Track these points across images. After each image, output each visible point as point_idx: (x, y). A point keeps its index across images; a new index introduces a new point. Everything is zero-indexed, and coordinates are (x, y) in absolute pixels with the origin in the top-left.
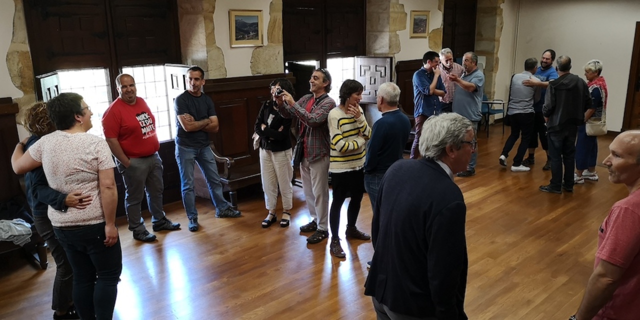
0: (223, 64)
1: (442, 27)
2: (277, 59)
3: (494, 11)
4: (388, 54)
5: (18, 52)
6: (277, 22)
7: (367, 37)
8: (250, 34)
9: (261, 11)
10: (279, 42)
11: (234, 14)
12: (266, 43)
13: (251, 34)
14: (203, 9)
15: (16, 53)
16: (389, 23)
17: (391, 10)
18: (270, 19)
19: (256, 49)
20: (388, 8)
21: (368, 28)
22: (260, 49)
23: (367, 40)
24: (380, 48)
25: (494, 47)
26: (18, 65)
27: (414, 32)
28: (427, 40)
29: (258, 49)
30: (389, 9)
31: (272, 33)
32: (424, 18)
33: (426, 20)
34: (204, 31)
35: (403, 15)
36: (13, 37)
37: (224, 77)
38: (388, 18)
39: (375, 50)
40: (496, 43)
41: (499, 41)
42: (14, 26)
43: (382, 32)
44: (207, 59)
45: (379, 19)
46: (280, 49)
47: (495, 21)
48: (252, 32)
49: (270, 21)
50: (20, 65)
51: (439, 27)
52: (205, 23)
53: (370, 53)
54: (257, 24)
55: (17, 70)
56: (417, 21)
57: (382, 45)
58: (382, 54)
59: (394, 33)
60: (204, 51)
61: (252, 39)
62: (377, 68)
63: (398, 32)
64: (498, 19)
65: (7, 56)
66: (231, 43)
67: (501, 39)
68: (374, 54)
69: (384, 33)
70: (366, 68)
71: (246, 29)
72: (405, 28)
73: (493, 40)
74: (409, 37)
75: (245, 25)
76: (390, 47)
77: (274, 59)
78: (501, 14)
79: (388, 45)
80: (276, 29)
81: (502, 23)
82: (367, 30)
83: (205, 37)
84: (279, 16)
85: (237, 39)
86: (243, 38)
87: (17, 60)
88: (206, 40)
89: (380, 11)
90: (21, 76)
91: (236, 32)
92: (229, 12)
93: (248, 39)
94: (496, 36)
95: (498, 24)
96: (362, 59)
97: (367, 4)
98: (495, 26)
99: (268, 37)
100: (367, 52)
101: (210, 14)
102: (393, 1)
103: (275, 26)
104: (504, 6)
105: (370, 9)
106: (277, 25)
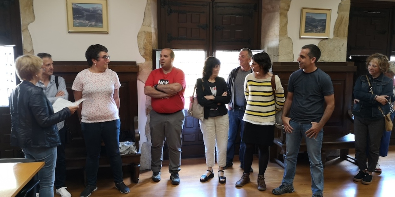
0: (292, 51)
2: (340, 50)
5: (145, 32)
6: (344, 20)
9: (330, 10)
10: (344, 36)
11: (305, 11)
12: (331, 36)
13: (319, 28)
14: (279, 7)
15: (144, 33)
18: (338, 17)
19: (322, 40)
22: (326, 41)
26: (144, 41)
31: (338, 28)
34: (278, 24)
36: (143, 22)
37: (292, 61)
42: (145, 15)
44: (279, 46)
46: (344, 42)
48: (320, 27)
49: (337, 19)
50: (145, 41)
52: (280, 17)
54: (325, 21)
55: (143, 44)
60: (277, 40)
61: (319, 32)
65: (138, 34)
66: (300, 34)
71: (314, 24)
75: (314, 20)
77: (338, 49)
80: (343, 26)
83: (279, 29)
84: (347, 14)
85: (306, 32)
86: (311, 31)
87: (144, 37)
88: (279, 31)
90: (145, 49)
91: (306, 26)
92: (301, 10)
93: (315, 32)
99: (334, 32)
101: (285, 11)
103: (341, 23)
106: (344, 22)
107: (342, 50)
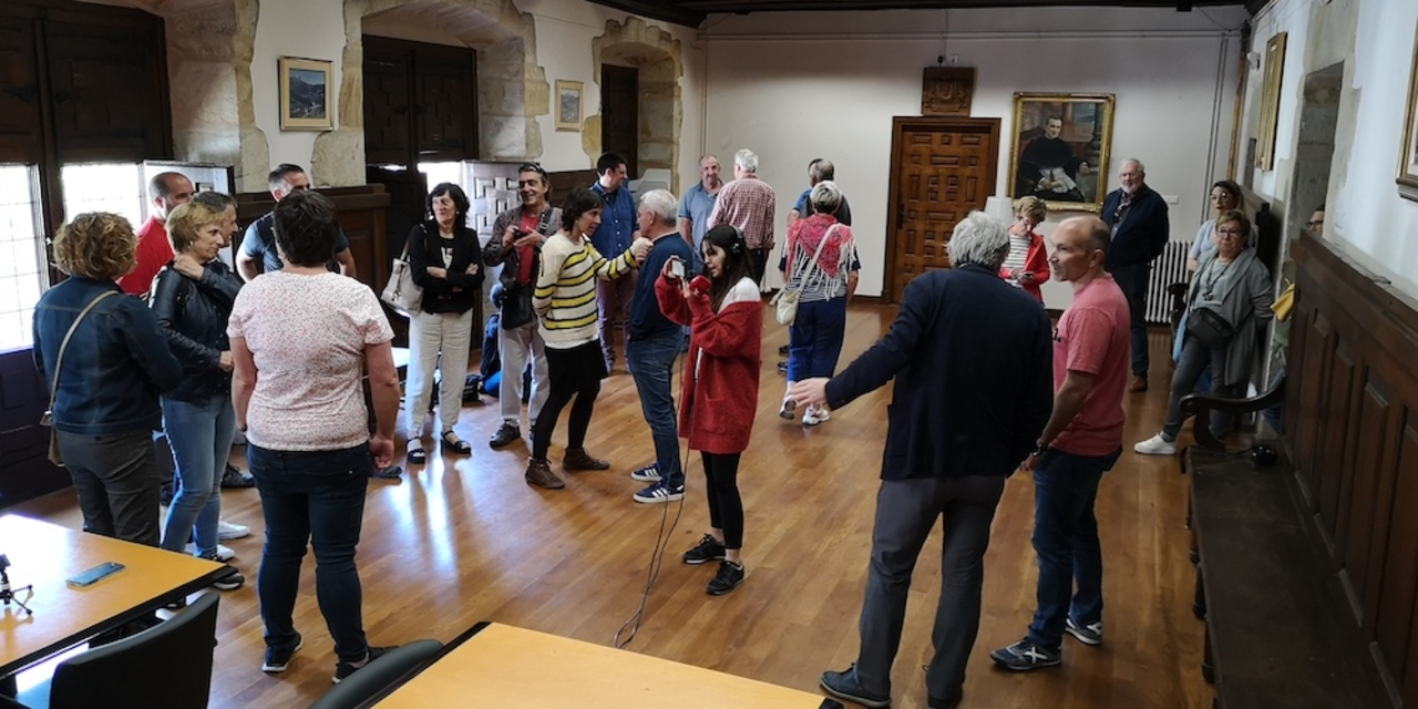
0: (268, 163)
1: (600, 113)
2: (354, 159)
3: (668, 90)
4: (525, 157)
6: (354, 86)
7: (480, 125)
8: (311, 105)
9: (329, 62)
10: (358, 126)
11: (287, 64)
12: (336, 125)
13: (315, 106)
14: (233, 52)
16: (522, 100)
17: (527, 76)
18: (343, 80)
19: (320, 135)
20: (519, 72)
21: (482, 108)
22: (328, 135)
23: (480, 131)
24: (508, 146)
25: (672, 155)
27: (563, 120)
28: (578, 136)
29: (323, 137)
30: (523, 74)
31: (346, 105)
32: (575, 94)
33: (578, 99)
34: (234, 96)
35: (545, 87)
38: (522, 91)
39: (498, 150)
40: (675, 147)
41: (678, 144)
43: (509, 116)
44: (240, 152)
45: (504, 94)
46: (359, 138)
47: (671, 107)
48: (316, 103)
49: (343, 85)
51: (596, 113)
52: (235, 79)
53: (489, 155)
54: (323, 87)
56: (566, 100)
57: (511, 140)
58: (513, 157)
59: (532, 120)
60: (232, 136)
61: (315, 116)
62: (510, 182)
63: (538, 118)
64: (676, 103)
66: (281, 120)
67: (681, 140)
68: (496, 157)
69: (513, 119)
70: (486, 183)
71: (304, 96)
72: (547, 111)
73: (670, 141)
74: (554, 128)
75: (305, 87)
76: (527, 145)
77: (350, 156)
78: (679, 96)
79: (524, 142)
80: (353, 99)
81: (681, 113)
82: (480, 111)
83: (237, 109)
84: (357, 73)
85: (290, 114)
86: (302, 112)
88: (238, 113)
89: (506, 77)
91: (291, 102)
92: (279, 62)
93: (309, 117)
94: (675, 135)
95: (675, 113)
96: (478, 165)
97: (478, 62)
98: (672, 117)
99: (340, 115)
100: (481, 153)
101: (246, 63)
102: (529, 59)
103: (350, 95)
104: (683, 82)
105: (484, 72)
106: (354, 92)
107: (357, 158)
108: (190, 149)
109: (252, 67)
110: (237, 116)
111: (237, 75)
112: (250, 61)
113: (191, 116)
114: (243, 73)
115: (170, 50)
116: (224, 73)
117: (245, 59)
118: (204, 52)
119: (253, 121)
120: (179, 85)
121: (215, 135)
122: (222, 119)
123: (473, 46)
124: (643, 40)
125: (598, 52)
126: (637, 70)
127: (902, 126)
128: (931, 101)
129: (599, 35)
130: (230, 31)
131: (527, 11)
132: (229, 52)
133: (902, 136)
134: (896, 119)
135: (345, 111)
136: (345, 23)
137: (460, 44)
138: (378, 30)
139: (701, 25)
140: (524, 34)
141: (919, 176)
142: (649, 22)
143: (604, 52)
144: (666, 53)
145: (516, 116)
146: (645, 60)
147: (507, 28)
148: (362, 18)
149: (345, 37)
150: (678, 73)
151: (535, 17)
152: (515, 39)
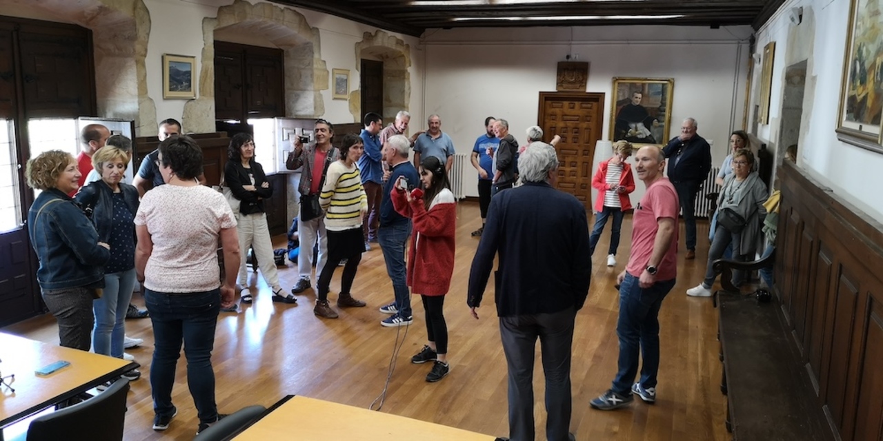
1: (360, 89)
2: (208, 116)
3: (402, 75)
4: (314, 116)
6: (209, 72)
7: (286, 95)
8: (182, 83)
9: (193, 57)
10: (211, 97)
11: (168, 59)
12: (198, 95)
13: (185, 84)
14: (134, 51)
16: (312, 81)
17: (315, 66)
18: (202, 68)
19: (188, 102)
20: (311, 64)
21: (287, 85)
22: (192, 102)
23: (286, 99)
24: (303, 109)
27: (337, 93)
28: (346, 103)
29: (190, 103)
30: (313, 65)
31: (204, 83)
32: (345, 77)
33: (346, 80)
34: (135, 78)
35: (326, 73)
38: (312, 75)
39: (297, 111)
43: (304, 90)
44: (139, 112)
45: (301, 76)
46: (211, 104)
47: (404, 85)
48: (186, 82)
49: (202, 71)
51: (357, 89)
52: (137, 68)
53: (291, 114)
54: (189, 73)
56: (339, 81)
57: (305, 105)
58: (306, 116)
59: (318, 93)
60: (134, 102)
61: (185, 90)
62: (304, 131)
63: (322, 92)
64: (406, 83)
66: (164, 93)
67: (409, 106)
68: (296, 115)
69: (307, 92)
70: (290, 131)
71: (178, 78)
72: (327, 88)
73: (402, 105)
74: (331, 98)
75: (178, 72)
76: (315, 108)
77: (206, 115)
78: (409, 79)
79: (313, 106)
80: (208, 80)
81: (410, 88)
82: (286, 87)
83: (137, 86)
84: (211, 64)
85: (170, 89)
86: (177, 88)
88: (138, 88)
89: (302, 66)
91: (170, 81)
92: (163, 57)
93: (181, 90)
94: (406, 102)
95: (406, 89)
96: (285, 121)
97: (285, 58)
98: (404, 91)
99: (200, 89)
100: (286, 113)
101: (143, 57)
102: (316, 56)
103: (206, 77)
104: (411, 70)
105: (289, 64)
106: (209, 75)
107: (210, 116)
108: (107, 111)
109: (147, 60)
110: (137, 90)
111: (137, 64)
112: (145, 56)
113: (109, 89)
114: (141, 64)
115: (96, 49)
116: (129, 64)
117: (142, 56)
118: (117, 51)
119: (147, 93)
120: (101, 70)
121: (124, 102)
122: (128, 92)
123: (282, 48)
124: (386, 45)
125: (359, 51)
126: (382, 62)
127: (545, 97)
128: (562, 82)
129: (359, 41)
130: (133, 38)
131: (314, 26)
132: (132, 51)
133: (545, 103)
134: (541, 94)
135: (203, 87)
136: (204, 34)
137: (274, 46)
138: (224, 38)
139: (422, 36)
140: (313, 40)
141: (555, 127)
142: (390, 33)
143: (363, 52)
144: (400, 52)
145: (308, 90)
146: (387, 57)
147: (302, 37)
148: (214, 31)
149: (203, 42)
150: (408, 65)
151: (320, 30)
152: (308, 43)
